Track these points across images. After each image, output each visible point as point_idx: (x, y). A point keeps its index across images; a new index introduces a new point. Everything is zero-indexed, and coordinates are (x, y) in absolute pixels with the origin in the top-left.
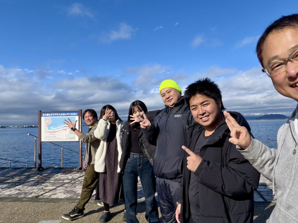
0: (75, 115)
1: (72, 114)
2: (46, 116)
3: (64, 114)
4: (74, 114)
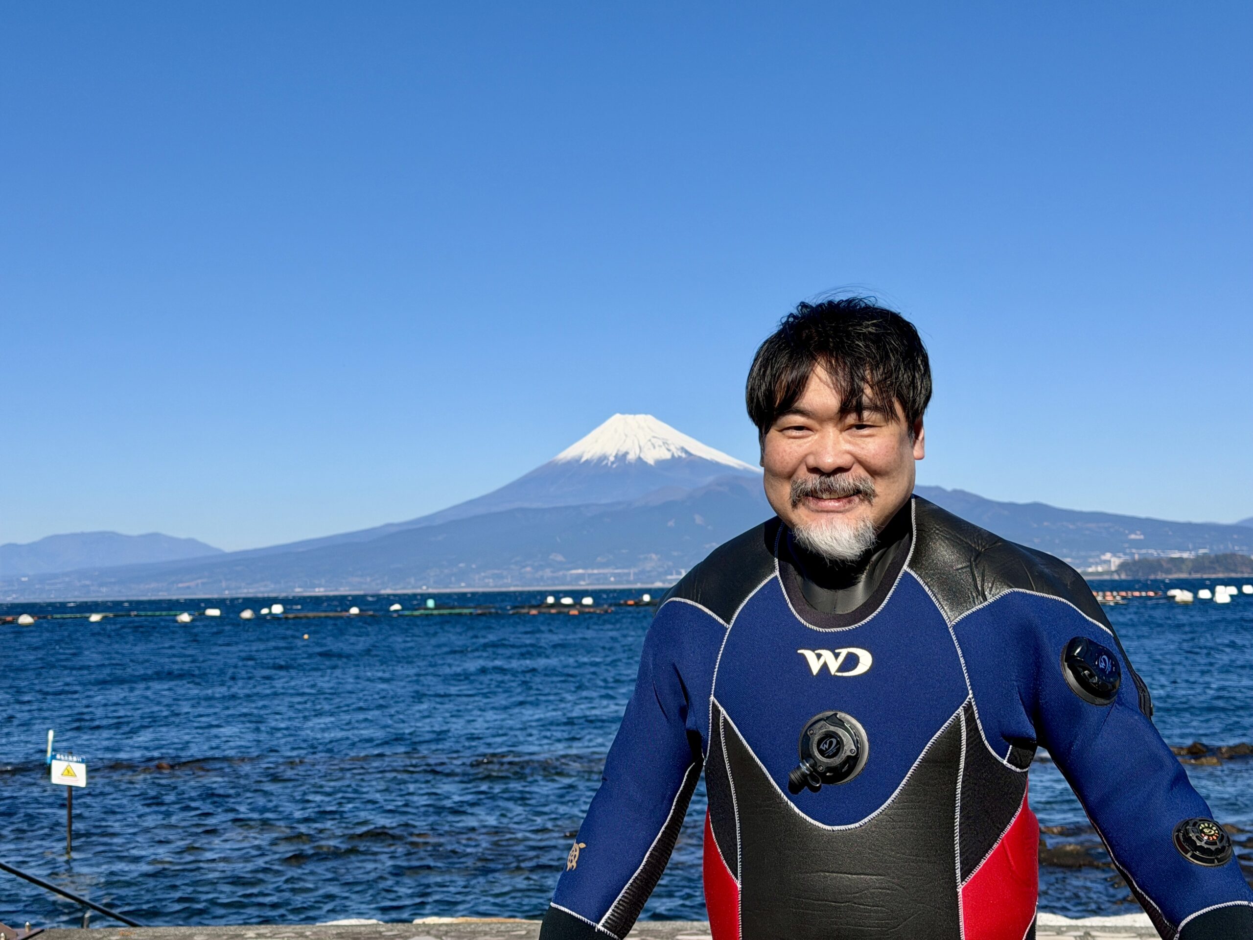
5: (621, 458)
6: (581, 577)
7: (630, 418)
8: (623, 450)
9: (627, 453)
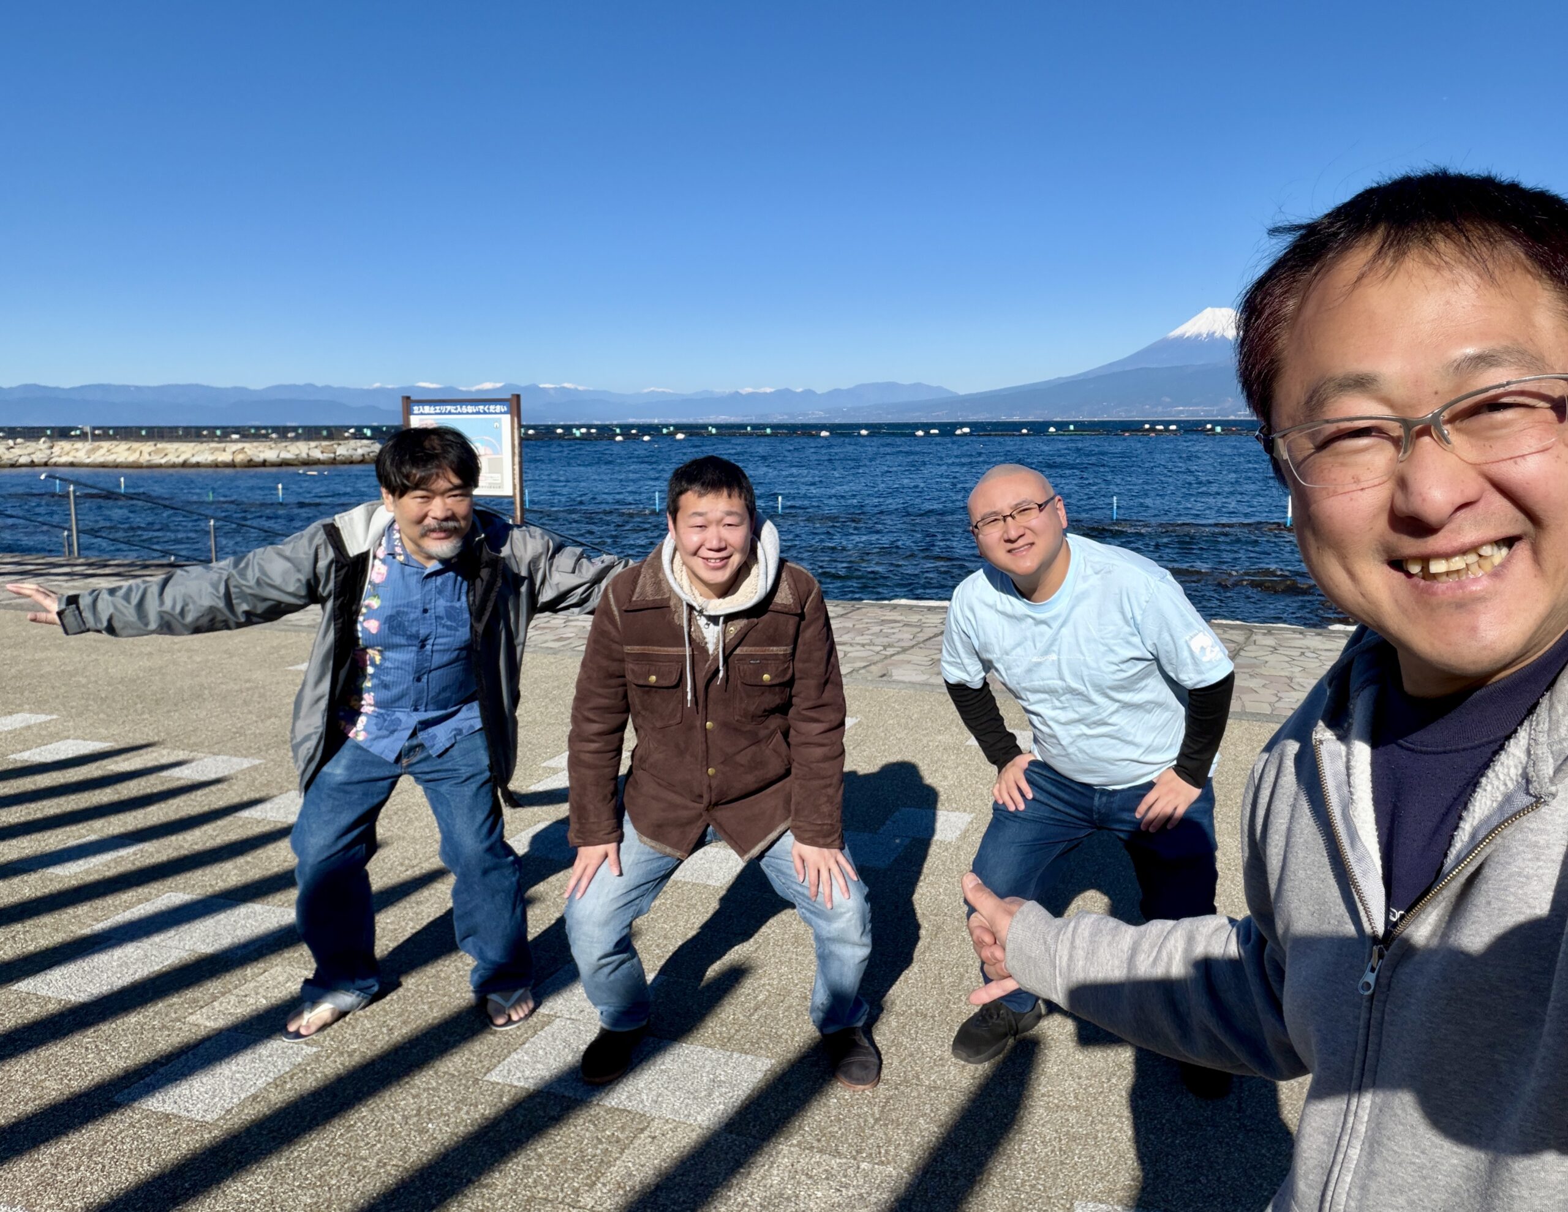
0: (501, 413)
1: (492, 407)
2: (422, 414)
3: (470, 409)
4: (499, 408)
5: (1211, 335)
6: (1182, 412)
7: (1217, 310)
8: (1212, 330)
9: (1214, 333)
